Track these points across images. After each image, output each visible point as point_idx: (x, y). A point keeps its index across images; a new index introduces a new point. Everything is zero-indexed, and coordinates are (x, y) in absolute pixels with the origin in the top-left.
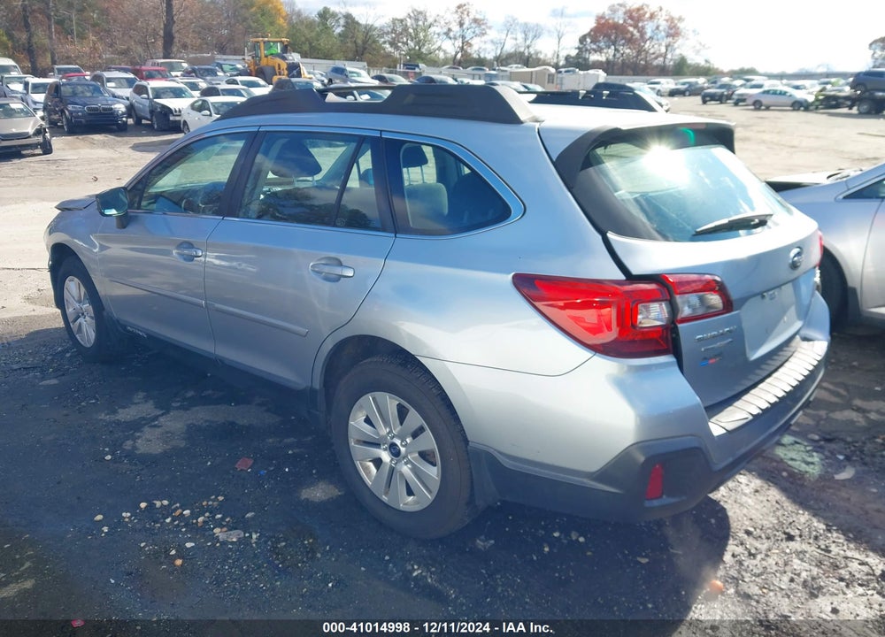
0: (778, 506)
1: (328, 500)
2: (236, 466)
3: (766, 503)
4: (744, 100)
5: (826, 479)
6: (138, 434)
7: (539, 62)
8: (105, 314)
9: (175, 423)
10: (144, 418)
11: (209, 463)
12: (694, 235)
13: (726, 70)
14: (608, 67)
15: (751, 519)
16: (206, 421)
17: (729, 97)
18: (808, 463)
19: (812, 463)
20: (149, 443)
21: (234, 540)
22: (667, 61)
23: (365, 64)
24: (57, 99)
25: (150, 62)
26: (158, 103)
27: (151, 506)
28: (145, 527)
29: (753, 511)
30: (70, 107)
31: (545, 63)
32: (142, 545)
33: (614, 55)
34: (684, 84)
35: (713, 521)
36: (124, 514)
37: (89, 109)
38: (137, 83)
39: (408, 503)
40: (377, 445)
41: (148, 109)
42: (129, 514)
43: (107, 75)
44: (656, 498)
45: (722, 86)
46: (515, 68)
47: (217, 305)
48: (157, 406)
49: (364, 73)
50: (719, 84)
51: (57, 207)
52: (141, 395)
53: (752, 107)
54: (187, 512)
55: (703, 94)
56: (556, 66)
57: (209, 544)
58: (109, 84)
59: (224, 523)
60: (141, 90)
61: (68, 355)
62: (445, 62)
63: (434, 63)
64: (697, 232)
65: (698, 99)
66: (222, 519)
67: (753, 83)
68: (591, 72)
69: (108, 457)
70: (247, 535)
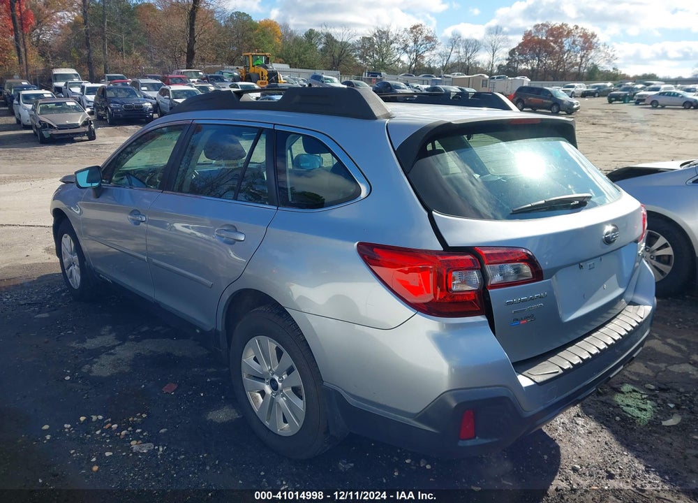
0: (606, 447)
1: (228, 421)
2: (163, 390)
3: (596, 444)
4: (644, 100)
5: (654, 424)
6: (96, 360)
7: (478, 70)
8: (86, 263)
9: (126, 352)
10: (103, 347)
11: (143, 386)
12: (511, 214)
13: (631, 76)
14: (532, 74)
15: (580, 458)
16: (150, 351)
17: (631, 98)
18: (641, 410)
19: (645, 410)
20: (102, 368)
21: (145, 451)
22: (582, 69)
23: (339, 72)
24: (103, 100)
25: (175, 72)
26: (176, 102)
27: (89, 419)
28: (79, 437)
29: (583, 450)
30: (112, 105)
31: (482, 71)
32: (72, 452)
33: (538, 65)
34: (594, 87)
35: (546, 457)
36: (66, 426)
37: (125, 107)
38: (163, 87)
39: (284, 429)
40: (262, 379)
41: (169, 106)
42: (69, 426)
43: (142, 81)
44: (471, 439)
45: (625, 90)
46: (456, 75)
47: (154, 260)
48: (117, 338)
49: (336, 80)
50: (623, 87)
51: (62, 181)
52: (108, 328)
53: (650, 106)
54: (115, 426)
55: (609, 95)
56: (491, 74)
57: (124, 454)
58: (143, 88)
59: (141, 437)
60: (164, 92)
61: (63, 294)
62: (402, 71)
63: (394, 72)
64: (513, 211)
65: (605, 100)
66: (141, 433)
67: (652, 86)
68: (518, 78)
69: (68, 378)
70: (156, 447)
